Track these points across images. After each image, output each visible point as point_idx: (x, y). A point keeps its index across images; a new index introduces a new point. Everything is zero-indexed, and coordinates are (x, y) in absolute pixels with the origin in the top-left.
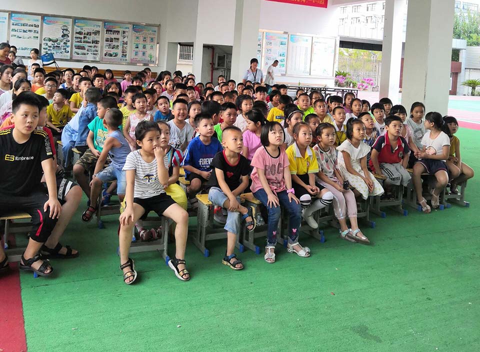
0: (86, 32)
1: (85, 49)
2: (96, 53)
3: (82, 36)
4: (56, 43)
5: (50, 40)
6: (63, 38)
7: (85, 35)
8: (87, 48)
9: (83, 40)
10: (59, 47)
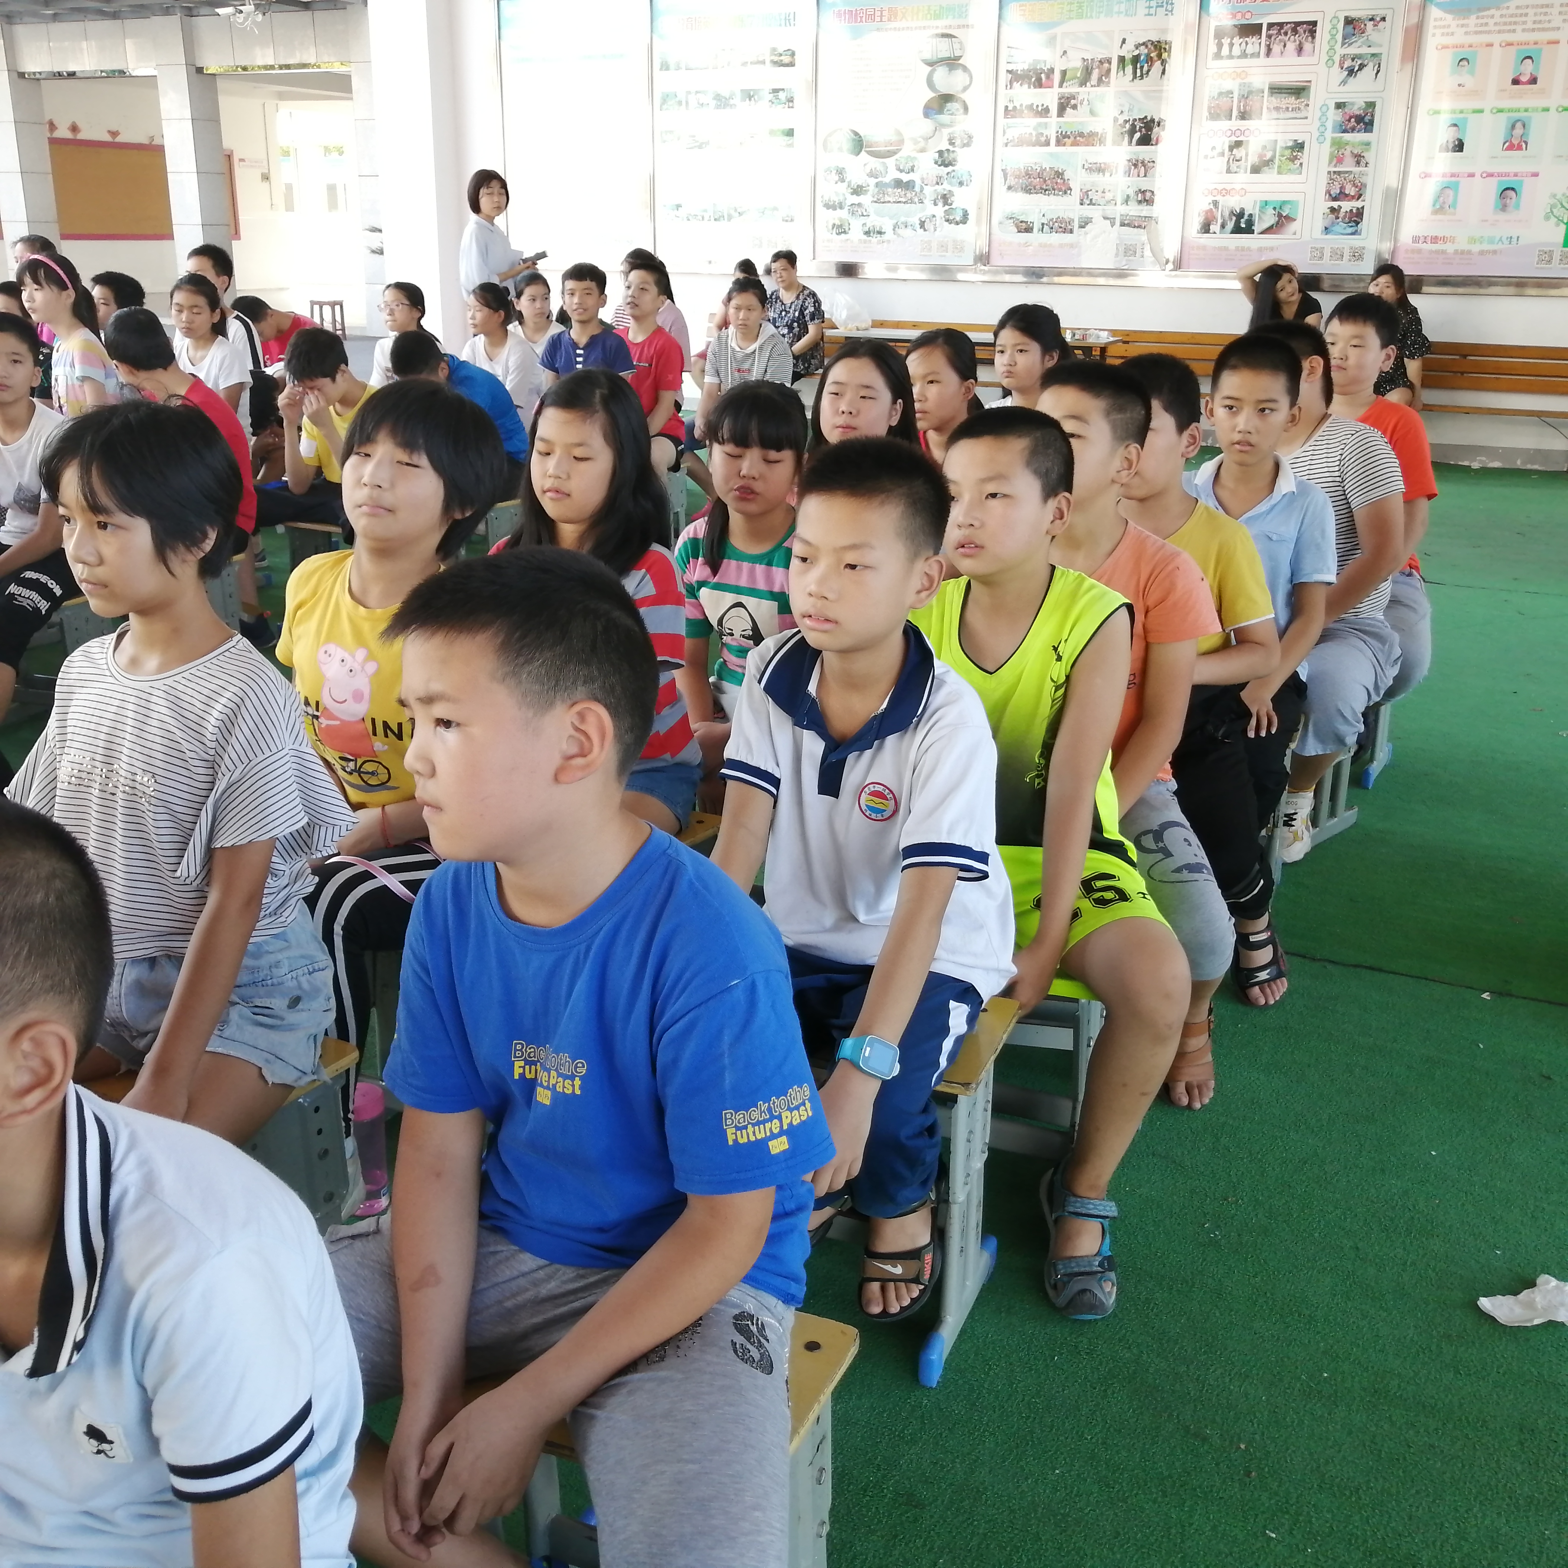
0: (1075, 63)
1: (1067, 190)
2: (1144, 210)
3: (1050, 97)
4: (891, 162)
5: (859, 144)
6: (927, 125)
7: (1070, 88)
8: (1078, 180)
9: (1053, 125)
10: (908, 186)
